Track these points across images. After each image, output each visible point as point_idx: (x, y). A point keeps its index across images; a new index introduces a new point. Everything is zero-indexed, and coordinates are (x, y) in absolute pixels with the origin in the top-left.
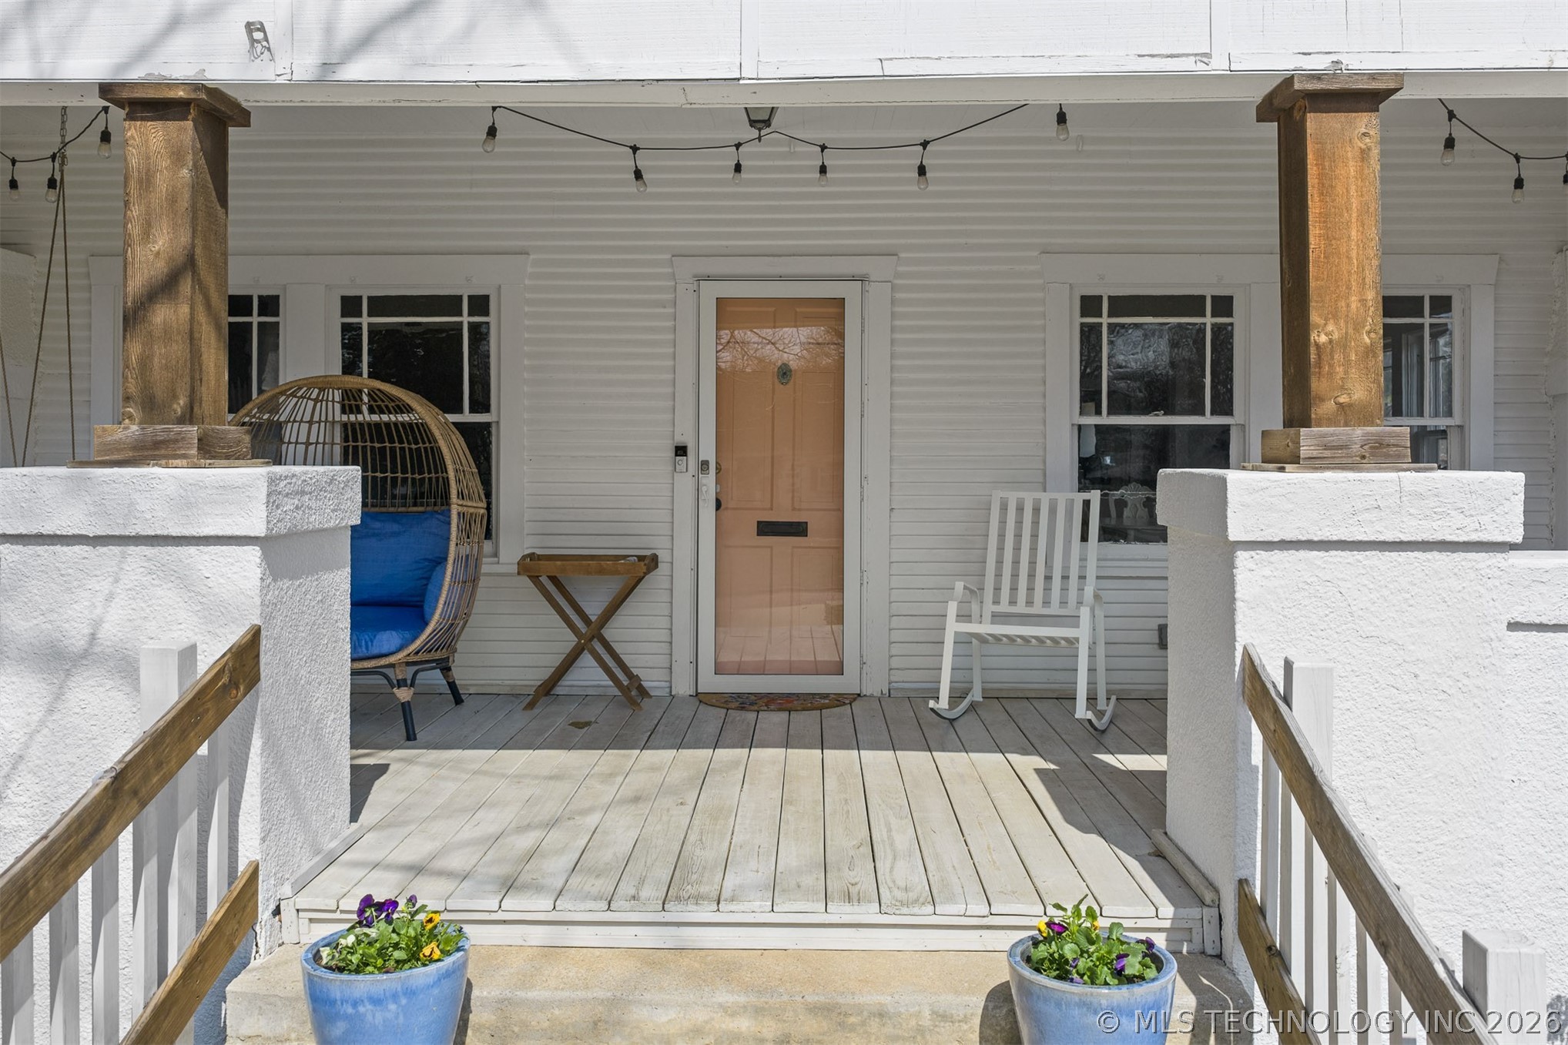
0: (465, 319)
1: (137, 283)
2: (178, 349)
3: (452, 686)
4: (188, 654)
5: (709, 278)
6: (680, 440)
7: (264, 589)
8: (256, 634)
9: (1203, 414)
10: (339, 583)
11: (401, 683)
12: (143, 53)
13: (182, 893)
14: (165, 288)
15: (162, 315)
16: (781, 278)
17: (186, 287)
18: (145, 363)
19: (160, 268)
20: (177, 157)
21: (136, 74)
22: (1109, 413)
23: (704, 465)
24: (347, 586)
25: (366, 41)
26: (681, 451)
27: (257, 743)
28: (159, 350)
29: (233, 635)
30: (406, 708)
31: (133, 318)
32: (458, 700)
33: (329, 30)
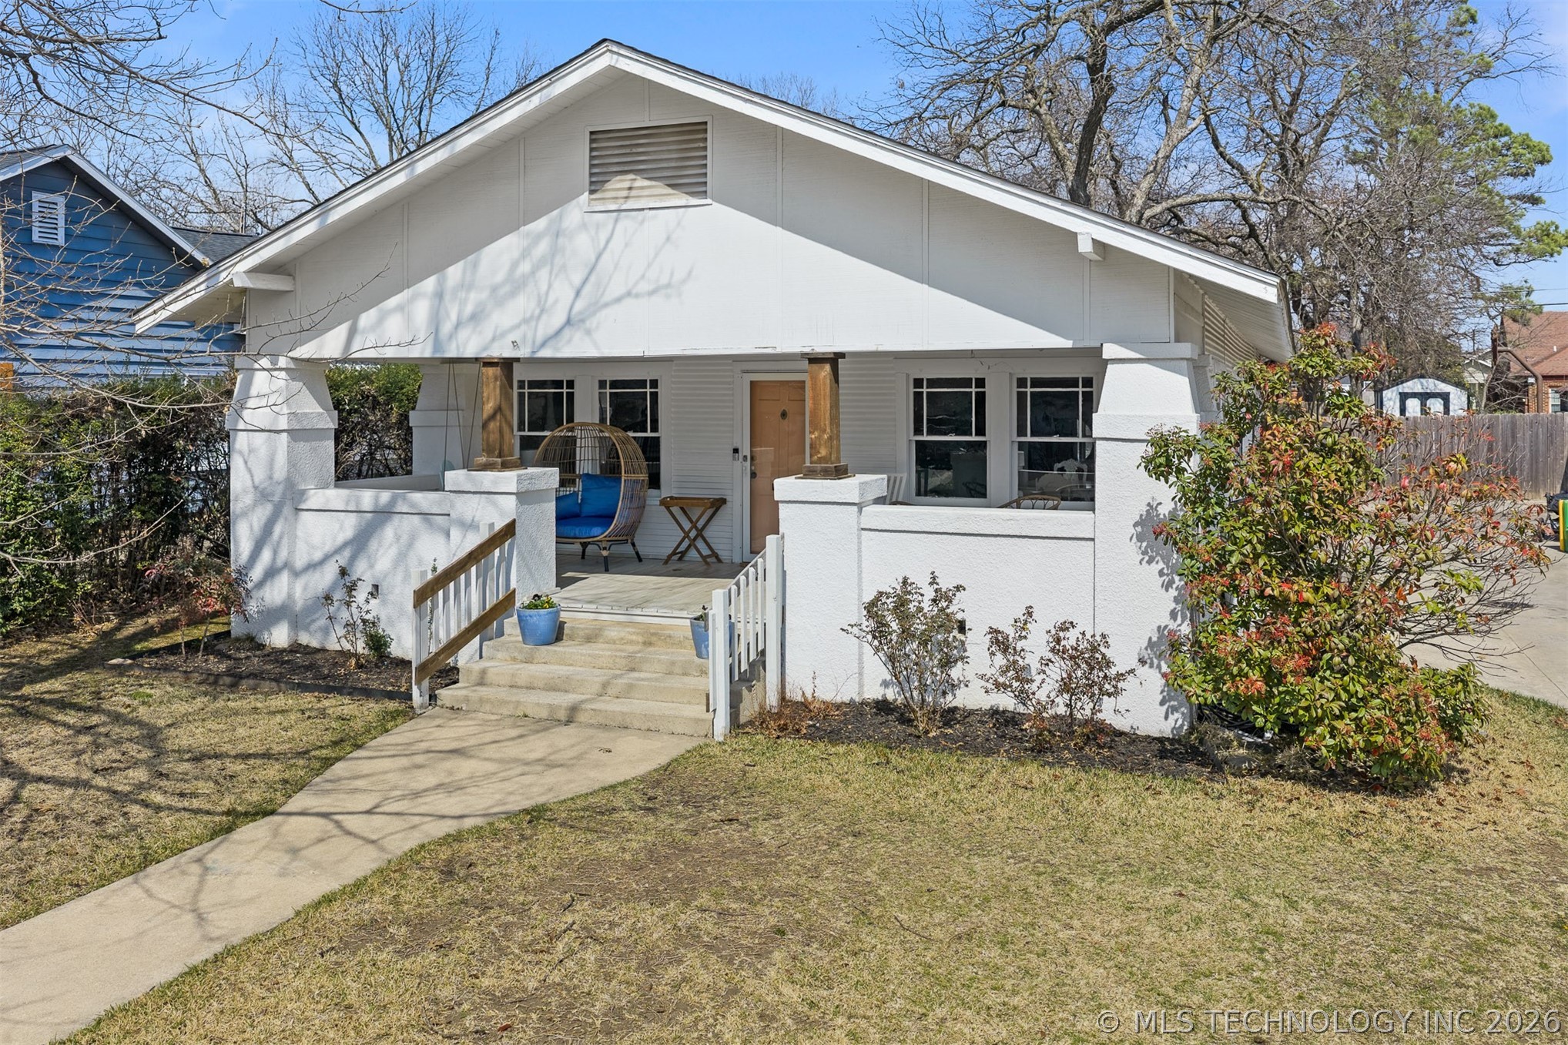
0: (648, 390)
1: (485, 416)
2: (497, 436)
3: (637, 553)
4: (492, 525)
5: (748, 372)
6: (736, 445)
7: (517, 508)
8: (514, 521)
9: (971, 435)
10: (550, 508)
11: (605, 549)
12: (485, 349)
13: (490, 590)
14: (492, 417)
15: (492, 425)
16: (778, 372)
17: (498, 417)
18: (488, 439)
19: (491, 411)
20: (496, 379)
21: (484, 355)
22: (928, 434)
23: (745, 457)
24: (554, 508)
25: (543, 345)
26: (736, 451)
27: (515, 553)
28: (491, 436)
29: (508, 521)
30: (606, 558)
31: (485, 425)
32: (640, 560)
33: (534, 342)
